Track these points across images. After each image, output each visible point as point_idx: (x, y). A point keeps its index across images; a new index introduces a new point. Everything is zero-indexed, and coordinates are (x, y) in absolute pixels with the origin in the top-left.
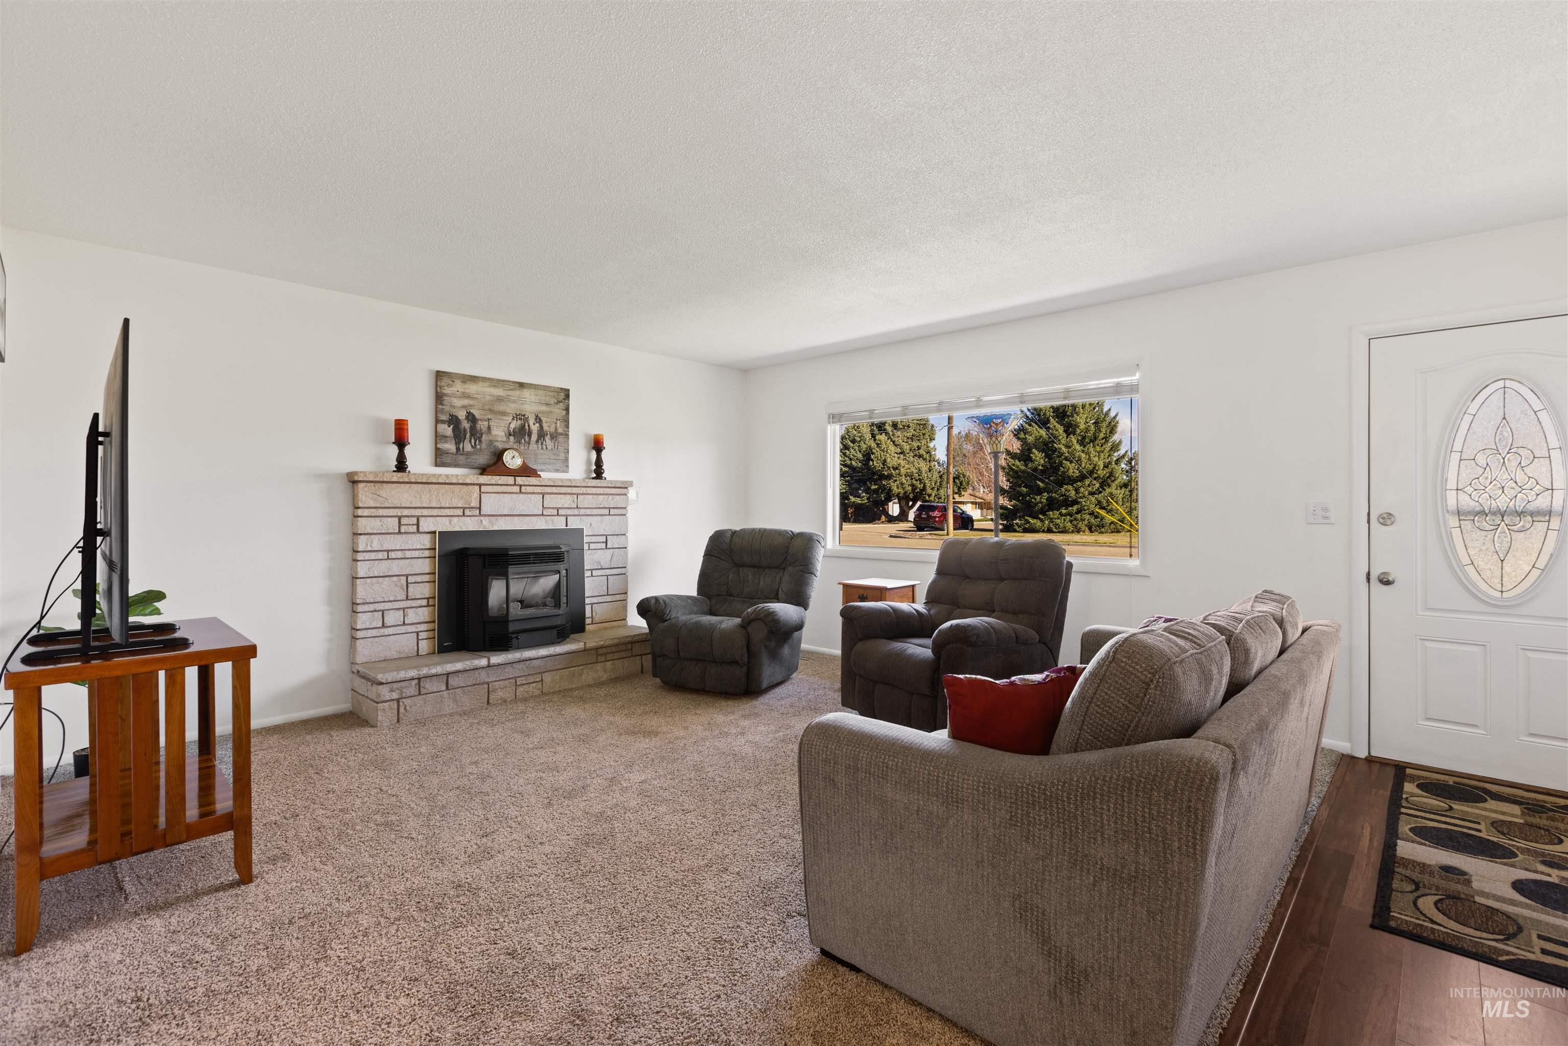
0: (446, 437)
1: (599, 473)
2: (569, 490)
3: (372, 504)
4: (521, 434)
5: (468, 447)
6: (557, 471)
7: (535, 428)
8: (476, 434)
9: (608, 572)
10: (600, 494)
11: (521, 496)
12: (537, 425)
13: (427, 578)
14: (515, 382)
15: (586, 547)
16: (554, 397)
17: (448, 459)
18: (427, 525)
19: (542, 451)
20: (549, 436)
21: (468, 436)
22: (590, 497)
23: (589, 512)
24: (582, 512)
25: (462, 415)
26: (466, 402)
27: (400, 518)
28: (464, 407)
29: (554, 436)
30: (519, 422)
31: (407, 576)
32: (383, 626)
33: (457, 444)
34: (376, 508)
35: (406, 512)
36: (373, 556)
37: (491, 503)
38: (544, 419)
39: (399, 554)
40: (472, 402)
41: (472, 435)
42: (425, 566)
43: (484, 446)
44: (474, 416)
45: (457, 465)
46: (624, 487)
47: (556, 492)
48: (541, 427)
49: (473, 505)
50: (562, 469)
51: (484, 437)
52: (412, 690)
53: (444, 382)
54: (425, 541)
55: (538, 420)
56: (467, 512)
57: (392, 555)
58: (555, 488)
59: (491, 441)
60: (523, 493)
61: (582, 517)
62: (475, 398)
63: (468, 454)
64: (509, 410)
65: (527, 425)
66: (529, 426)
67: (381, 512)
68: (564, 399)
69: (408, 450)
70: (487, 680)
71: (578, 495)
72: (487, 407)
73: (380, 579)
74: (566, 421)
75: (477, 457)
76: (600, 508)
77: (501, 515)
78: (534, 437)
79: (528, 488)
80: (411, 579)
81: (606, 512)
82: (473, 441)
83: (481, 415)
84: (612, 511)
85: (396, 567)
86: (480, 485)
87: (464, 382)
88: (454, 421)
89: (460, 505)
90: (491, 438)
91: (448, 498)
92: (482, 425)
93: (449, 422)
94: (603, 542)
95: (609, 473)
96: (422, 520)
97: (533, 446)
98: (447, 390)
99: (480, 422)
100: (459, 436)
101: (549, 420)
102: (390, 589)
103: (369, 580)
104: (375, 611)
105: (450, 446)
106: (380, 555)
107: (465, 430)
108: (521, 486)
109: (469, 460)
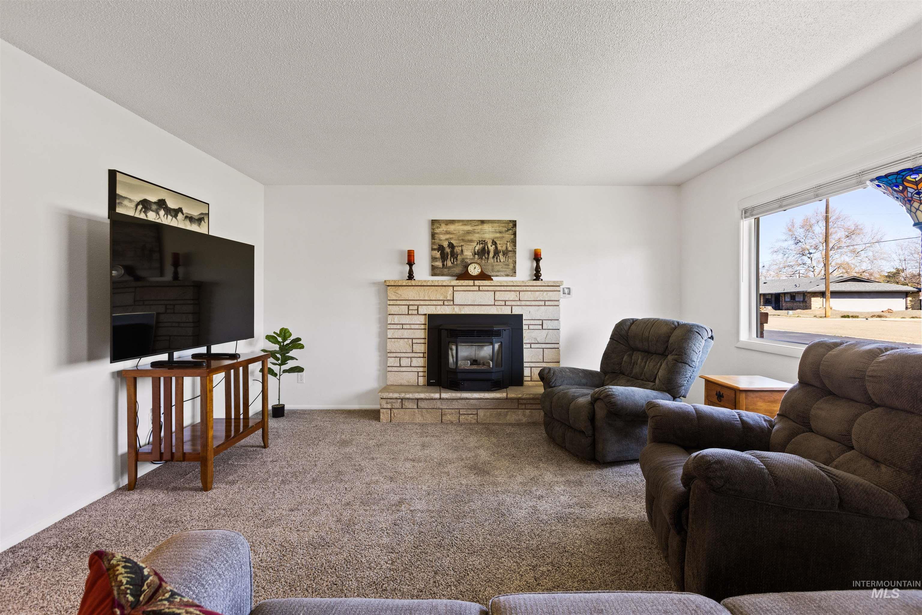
0: (437, 258)
1: (537, 276)
2: (513, 288)
3: (394, 298)
4: (483, 253)
5: (449, 264)
6: (507, 275)
7: (492, 248)
8: (454, 255)
9: (544, 346)
10: (537, 291)
11: (480, 293)
12: (494, 246)
13: (422, 341)
14: (478, 221)
15: (525, 327)
16: (505, 227)
17: (438, 272)
18: (423, 310)
19: (497, 263)
20: (501, 253)
21: (449, 257)
22: (530, 293)
23: (528, 303)
24: (523, 303)
25: (445, 244)
26: (448, 236)
27: (409, 306)
28: (447, 239)
29: (505, 253)
30: (481, 246)
31: (412, 339)
32: (400, 366)
33: (443, 262)
34: (396, 300)
35: (411, 303)
36: (395, 327)
37: (459, 298)
38: (498, 242)
39: (408, 326)
40: (451, 236)
41: (452, 256)
42: (422, 334)
43: (459, 262)
44: (452, 244)
45: (443, 275)
46: (555, 286)
47: (504, 290)
48: (496, 248)
49: (448, 298)
50: (511, 274)
51: (459, 257)
52: (398, 405)
53: (436, 225)
54: (422, 320)
55: (494, 243)
56: (446, 303)
57: (405, 327)
58: (503, 287)
59: (463, 259)
60: (481, 291)
61: (523, 307)
62: (454, 233)
63: (449, 268)
64: (474, 239)
65: (486, 247)
66: (488, 247)
67: (399, 302)
68: (513, 227)
69: (414, 267)
70: (441, 407)
71: (520, 291)
72: (460, 238)
73: (398, 340)
74: (514, 242)
75: (455, 269)
76: (537, 300)
77: (467, 305)
78: (491, 255)
79: (484, 287)
80: (414, 341)
81: (543, 303)
82: (452, 260)
83: (457, 243)
84: (547, 303)
85: (406, 334)
86: (453, 286)
87: (447, 225)
88: (441, 248)
89: (441, 299)
90: (463, 257)
91: (434, 294)
92: (458, 250)
93: (438, 250)
94: (540, 325)
95: (544, 276)
96: (420, 307)
97: (491, 260)
98: (437, 231)
99: (456, 248)
100: (444, 257)
101: (502, 242)
102: (403, 346)
103: (393, 340)
104: (396, 357)
105: (439, 264)
106: (398, 327)
107: (447, 253)
108: (479, 286)
109: (450, 271)
